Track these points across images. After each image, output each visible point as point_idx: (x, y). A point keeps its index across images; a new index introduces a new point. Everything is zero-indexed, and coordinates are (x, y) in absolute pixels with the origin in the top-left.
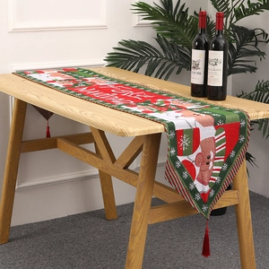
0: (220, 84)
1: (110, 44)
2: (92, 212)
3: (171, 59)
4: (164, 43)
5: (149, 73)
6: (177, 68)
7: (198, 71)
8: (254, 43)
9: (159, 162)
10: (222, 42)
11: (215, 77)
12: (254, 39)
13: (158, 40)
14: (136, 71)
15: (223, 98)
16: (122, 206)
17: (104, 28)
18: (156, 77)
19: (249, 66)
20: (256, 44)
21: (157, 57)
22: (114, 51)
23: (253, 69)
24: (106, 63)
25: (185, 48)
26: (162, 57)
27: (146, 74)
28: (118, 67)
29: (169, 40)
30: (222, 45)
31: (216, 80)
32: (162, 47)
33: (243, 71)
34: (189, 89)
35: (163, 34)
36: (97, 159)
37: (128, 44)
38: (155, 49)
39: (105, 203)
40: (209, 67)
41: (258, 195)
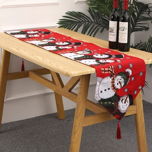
0: (126, 42)
1: (61, 14)
2: (50, 114)
3: (97, 23)
4: (93, 13)
5: (84, 32)
6: (101, 29)
7: (113, 34)
8: (147, 13)
9: (90, 84)
10: (127, 17)
11: (123, 37)
12: (148, 10)
13: (90, 11)
14: (76, 31)
15: (128, 50)
16: (68, 110)
17: (57, 4)
18: (88, 34)
19: (145, 27)
20: (149, 13)
21: (89, 22)
22: (63, 18)
23: (147, 29)
24: (58, 25)
25: (106, 16)
26: (92, 22)
27: (82, 33)
28: (65, 28)
29: (96, 11)
30: (127, 18)
31: (123, 39)
32: (92, 15)
33: (141, 30)
34: (108, 43)
35: (92, 8)
36: (53, 85)
37: (71, 14)
38: (87, 17)
39: (58, 109)
40: (120, 31)
41: (150, 103)
